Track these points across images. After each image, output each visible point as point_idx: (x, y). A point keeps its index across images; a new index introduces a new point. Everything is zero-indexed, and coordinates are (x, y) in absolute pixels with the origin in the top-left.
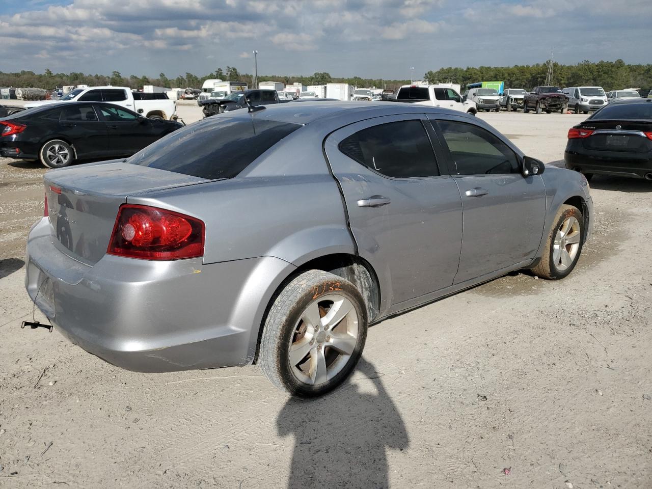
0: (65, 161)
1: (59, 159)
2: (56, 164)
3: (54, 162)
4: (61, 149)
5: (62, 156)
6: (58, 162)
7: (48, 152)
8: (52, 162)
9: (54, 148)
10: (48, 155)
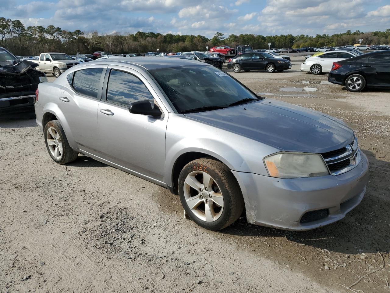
0: (358, 88)
1: (354, 86)
2: (351, 89)
3: (350, 88)
4: (357, 80)
5: (357, 84)
6: (353, 88)
7: (349, 81)
8: (350, 87)
9: (353, 79)
10: (348, 83)
